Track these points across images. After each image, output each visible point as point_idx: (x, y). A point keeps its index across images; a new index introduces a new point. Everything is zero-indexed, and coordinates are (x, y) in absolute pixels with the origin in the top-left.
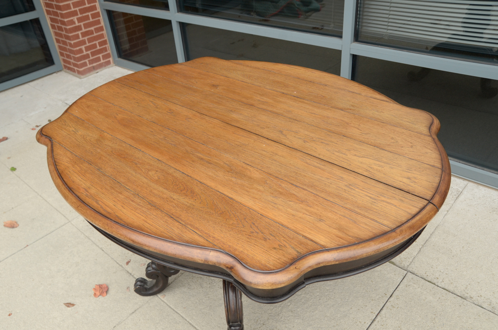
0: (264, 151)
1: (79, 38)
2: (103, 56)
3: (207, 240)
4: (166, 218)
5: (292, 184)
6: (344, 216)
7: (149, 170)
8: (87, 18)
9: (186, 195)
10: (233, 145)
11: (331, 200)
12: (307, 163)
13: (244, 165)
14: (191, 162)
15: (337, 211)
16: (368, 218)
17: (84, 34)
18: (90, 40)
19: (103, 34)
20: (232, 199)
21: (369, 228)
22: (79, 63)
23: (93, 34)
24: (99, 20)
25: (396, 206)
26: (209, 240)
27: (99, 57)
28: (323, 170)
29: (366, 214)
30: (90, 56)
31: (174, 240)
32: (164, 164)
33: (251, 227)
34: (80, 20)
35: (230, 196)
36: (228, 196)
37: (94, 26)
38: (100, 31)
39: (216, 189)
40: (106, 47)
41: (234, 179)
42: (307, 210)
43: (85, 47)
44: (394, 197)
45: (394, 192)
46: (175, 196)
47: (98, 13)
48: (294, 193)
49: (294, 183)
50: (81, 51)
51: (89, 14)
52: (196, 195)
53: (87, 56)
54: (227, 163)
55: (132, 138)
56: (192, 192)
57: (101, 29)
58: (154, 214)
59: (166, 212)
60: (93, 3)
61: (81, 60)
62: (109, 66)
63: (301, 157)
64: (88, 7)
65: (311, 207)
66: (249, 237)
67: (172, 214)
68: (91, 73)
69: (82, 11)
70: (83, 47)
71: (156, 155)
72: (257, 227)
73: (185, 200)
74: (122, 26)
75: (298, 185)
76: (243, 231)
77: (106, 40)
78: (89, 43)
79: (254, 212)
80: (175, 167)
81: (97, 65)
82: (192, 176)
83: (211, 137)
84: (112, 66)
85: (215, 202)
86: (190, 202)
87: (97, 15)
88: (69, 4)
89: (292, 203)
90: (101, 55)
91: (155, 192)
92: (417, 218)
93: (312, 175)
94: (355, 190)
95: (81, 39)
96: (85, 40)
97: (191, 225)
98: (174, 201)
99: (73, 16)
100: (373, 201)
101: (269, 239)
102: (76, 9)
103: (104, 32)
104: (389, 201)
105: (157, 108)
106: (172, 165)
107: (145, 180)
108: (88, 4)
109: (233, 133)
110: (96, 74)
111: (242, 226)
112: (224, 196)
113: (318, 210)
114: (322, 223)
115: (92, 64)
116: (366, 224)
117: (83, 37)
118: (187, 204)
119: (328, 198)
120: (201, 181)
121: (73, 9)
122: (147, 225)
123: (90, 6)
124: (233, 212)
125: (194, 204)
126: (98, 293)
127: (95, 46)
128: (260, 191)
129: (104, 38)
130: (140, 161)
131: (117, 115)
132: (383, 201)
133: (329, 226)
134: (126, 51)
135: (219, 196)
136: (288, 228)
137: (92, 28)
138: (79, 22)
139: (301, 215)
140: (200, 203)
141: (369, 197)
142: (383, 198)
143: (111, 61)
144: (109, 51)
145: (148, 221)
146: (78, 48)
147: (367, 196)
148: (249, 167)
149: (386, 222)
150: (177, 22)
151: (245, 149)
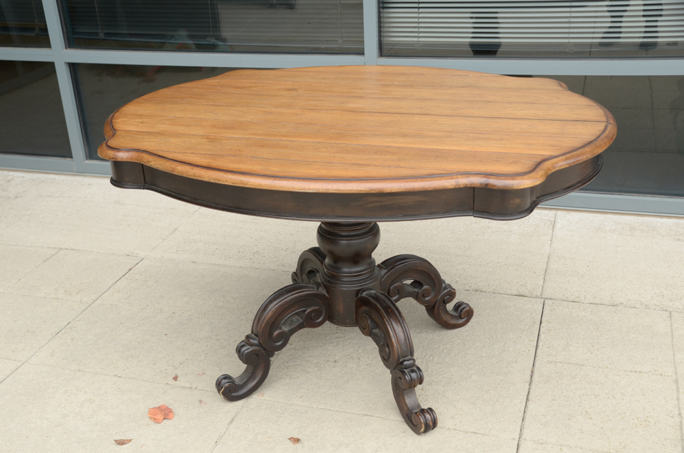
126: (160, 417)
150: (66, 63)
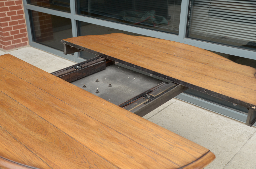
0: (102, 108)
1: (7, 25)
2: (22, 39)
3: (49, 166)
4: (23, 148)
5: (117, 131)
6: (149, 156)
7: (19, 115)
8: (14, 13)
9: (42, 134)
10: (82, 102)
11: (142, 144)
12: (130, 118)
13: (86, 116)
14: (50, 112)
15: (144, 152)
16: (165, 158)
17: (11, 24)
18: (15, 28)
19: (24, 25)
20: (73, 138)
21: (165, 165)
22: (5, 42)
23: (17, 24)
24: (22, 15)
25: (186, 151)
26: (50, 165)
27: (20, 40)
28: (140, 124)
29: (164, 155)
30: (14, 38)
31: (25, 164)
32: (30, 112)
33: (82, 158)
34: (9, 14)
35: (72, 136)
36: (70, 136)
37: (19, 19)
38: (22, 23)
39: (63, 131)
40: (25, 34)
41: (77, 125)
42: (124, 150)
43: (11, 32)
44: (186, 145)
45: (186, 142)
46: (33, 134)
47: (23, 11)
48: (117, 138)
49: (119, 131)
50: (8, 34)
51: (16, 11)
52: (48, 134)
53: (11, 38)
54: (75, 114)
55: (13, 93)
56: (46, 132)
57: (23, 21)
58: (15, 145)
59: (24, 144)
60: (19, 4)
61: (7, 40)
62: (26, 46)
63: (127, 114)
64: (16, 6)
65: (126, 148)
66: (79, 165)
67: (28, 146)
68: (13, 49)
69: (11, 9)
70: (9, 32)
71: (27, 105)
72: (86, 159)
73: (39, 137)
74: (37, 21)
75: (121, 132)
76: (76, 161)
77: (26, 29)
78: (14, 29)
79: (87, 148)
80: (38, 114)
81: (18, 44)
82: (49, 121)
83: (68, 96)
84: (28, 47)
85: (61, 139)
86: (43, 138)
87: (22, 12)
88: (3, 3)
89: (114, 144)
90: (21, 39)
91: (20, 130)
92: (200, 161)
93: (132, 126)
94: (159, 139)
95: (9, 26)
96: (11, 27)
97: (39, 154)
98: (31, 137)
99: (5, 11)
100: (171, 147)
101: (93, 168)
102: (7, 6)
103: (25, 24)
104: (181, 147)
105: (35, 74)
106: (36, 113)
107: (14, 121)
108: (16, 4)
109: (84, 95)
110: (16, 51)
111: (76, 157)
112: (67, 136)
113: (131, 150)
114: (132, 159)
115: (14, 43)
116: (163, 162)
117: (10, 25)
118: (40, 139)
119: (140, 143)
120: (54, 125)
121: (5, 6)
122: (7, 152)
123: (17, 6)
124: (72, 148)
125: (45, 140)
127: (18, 32)
128: (93, 134)
129: (24, 27)
130: (14, 109)
131: (6, 76)
132: (178, 147)
133: (137, 162)
134: (38, 37)
135: (65, 136)
136: (108, 161)
137: (17, 20)
138: (8, 15)
139: (118, 152)
140: (50, 140)
141: (168, 144)
142: (178, 146)
143: (28, 43)
144: (27, 37)
145: (9, 150)
146: (6, 32)
147: (167, 143)
148: (89, 118)
149: (177, 162)
150: (75, 20)
151: (89, 106)
